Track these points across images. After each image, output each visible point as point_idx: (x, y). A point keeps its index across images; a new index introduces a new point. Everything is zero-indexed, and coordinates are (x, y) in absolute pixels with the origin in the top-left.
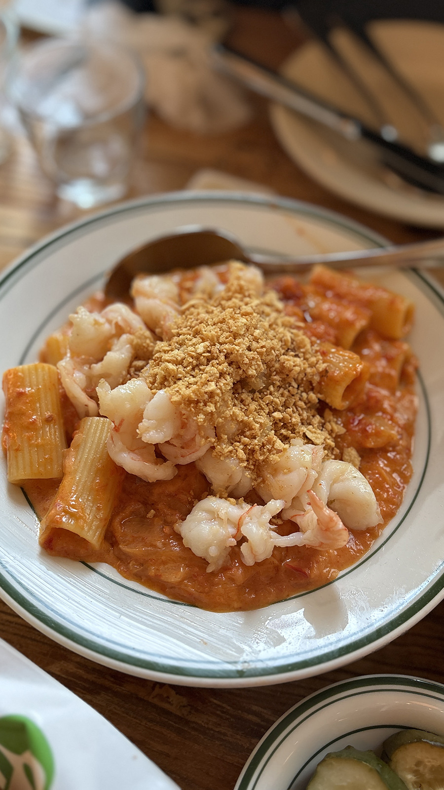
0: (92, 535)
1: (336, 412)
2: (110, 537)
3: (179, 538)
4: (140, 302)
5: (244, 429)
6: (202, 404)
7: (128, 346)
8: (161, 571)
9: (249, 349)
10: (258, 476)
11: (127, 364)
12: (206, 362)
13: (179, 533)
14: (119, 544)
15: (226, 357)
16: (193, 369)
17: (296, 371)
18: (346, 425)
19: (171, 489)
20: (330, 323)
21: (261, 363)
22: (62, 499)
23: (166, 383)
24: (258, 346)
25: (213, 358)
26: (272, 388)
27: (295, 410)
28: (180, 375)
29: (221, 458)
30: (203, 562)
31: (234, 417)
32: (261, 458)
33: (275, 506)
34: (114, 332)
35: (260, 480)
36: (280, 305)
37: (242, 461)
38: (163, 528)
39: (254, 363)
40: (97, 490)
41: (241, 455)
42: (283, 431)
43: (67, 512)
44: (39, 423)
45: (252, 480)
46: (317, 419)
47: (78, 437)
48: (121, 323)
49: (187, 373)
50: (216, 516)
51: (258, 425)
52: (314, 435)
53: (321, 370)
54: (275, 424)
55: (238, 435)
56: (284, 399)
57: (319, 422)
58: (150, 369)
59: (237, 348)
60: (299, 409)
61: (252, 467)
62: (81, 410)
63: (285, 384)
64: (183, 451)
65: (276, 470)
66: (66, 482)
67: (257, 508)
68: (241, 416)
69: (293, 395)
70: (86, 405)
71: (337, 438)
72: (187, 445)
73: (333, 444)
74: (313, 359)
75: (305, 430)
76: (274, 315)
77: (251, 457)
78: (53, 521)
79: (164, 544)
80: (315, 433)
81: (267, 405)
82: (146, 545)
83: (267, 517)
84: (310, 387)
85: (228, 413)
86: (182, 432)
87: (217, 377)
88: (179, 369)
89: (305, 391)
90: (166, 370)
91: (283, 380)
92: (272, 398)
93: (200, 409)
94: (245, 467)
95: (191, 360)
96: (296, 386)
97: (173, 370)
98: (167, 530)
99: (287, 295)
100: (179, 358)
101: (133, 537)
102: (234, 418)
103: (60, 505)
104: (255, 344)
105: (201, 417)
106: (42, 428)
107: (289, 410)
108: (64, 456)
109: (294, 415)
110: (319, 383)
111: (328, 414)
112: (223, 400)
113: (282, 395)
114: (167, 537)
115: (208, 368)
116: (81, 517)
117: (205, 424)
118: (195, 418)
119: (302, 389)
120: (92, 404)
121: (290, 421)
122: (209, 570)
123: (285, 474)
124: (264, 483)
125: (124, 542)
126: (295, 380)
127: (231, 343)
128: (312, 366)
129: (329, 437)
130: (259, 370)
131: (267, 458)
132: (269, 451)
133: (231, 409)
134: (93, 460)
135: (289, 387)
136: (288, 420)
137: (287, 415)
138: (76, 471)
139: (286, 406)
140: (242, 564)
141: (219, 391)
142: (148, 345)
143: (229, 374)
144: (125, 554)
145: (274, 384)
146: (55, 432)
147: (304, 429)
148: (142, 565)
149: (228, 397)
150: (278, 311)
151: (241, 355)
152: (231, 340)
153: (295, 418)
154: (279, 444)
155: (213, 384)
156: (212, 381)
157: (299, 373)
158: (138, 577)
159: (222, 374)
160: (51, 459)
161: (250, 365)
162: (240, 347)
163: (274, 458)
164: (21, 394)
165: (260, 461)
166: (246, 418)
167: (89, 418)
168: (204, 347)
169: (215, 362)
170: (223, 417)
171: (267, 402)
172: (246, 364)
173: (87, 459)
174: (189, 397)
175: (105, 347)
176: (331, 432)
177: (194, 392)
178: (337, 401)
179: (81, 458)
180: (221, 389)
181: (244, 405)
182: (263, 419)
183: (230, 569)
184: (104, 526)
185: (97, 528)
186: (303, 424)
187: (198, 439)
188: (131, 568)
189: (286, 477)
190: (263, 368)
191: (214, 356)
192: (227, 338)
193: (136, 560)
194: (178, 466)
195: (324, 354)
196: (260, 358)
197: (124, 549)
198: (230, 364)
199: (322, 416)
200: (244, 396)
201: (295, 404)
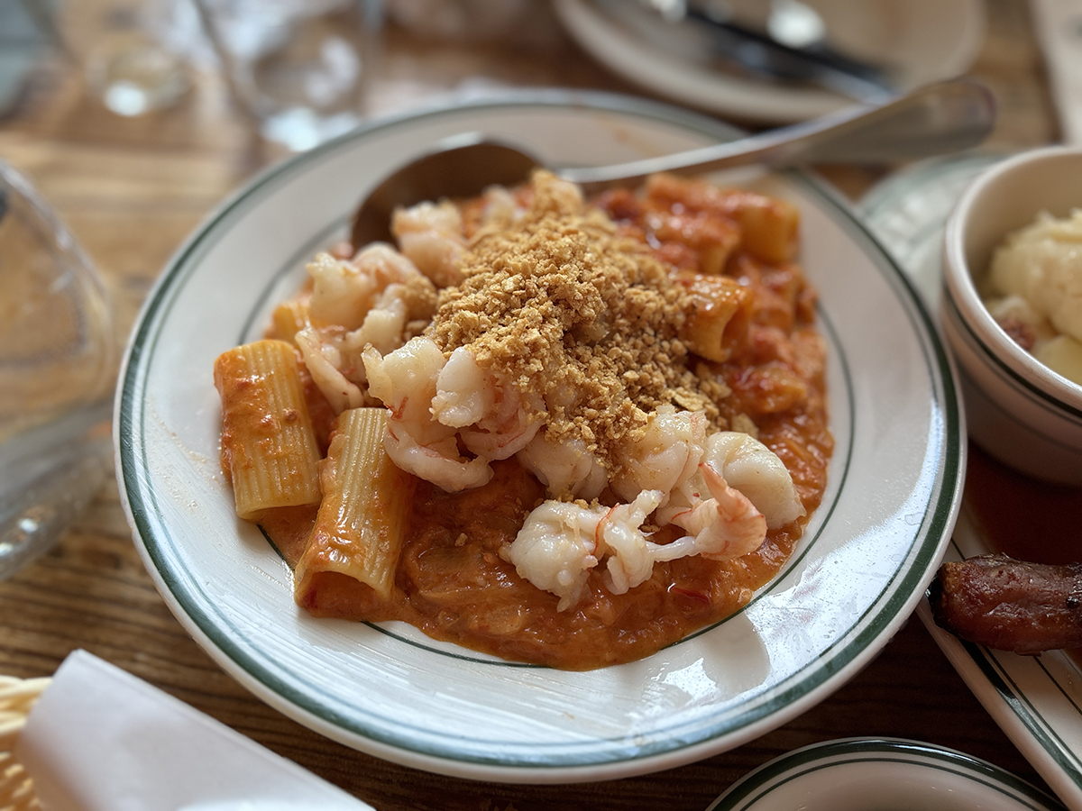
0: (376, 576)
1: (714, 366)
2: (403, 581)
3: (509, 568)
4: (408, 240)
5: (587, 396)
6: (522, 361)
7: (398, 301)
8: (488, 620)
9: (580, 280)
10: (616, 464)
11: (400, 327)
12: (519, 303)
13: (508, 560)
14: (418, 590)
15: (550, 291)
16: (502, 316)
17: (650, 309)
18: (731, 383)
19: (487, 500)
20: (687, 243)
21: (600, 299)
22: (325, 529)
23: (463, 341)
24: (593, 274)
25: (530, 296)
26: (618, 338)
27: (656, 367)
28: (484, 326)
29: (561, 441)
30: (551, 598)
31: (570, 379)
32: (617, 436)
33: (649, 499)
34: (374, 284)
35: (618, 469)
36: (612, 226)
37: (588, 441)
38: (482, 556)
39: (590, 298)
40: (377, 511)
41: (587, 434)
42: (642, 398)
43: (334, 546)
44: (277, 426)
45: (607, 470)
46: (688, 378)
47: (337, 439)
48: (384, 270)
49: (494, 321)
50: (562, 526)
51: (607, 389)
52: (687, 399)
53: (685, 305)
54: (629, 389)
55: (578, 407)
56: (637, 352)
57: (692, 382)
58: (438, 326)
59: (564, 277)
60: (662, 364)
61: (605, 451)
62: (337, 402)
63: (636, 331)
64: (500, 437)
65: (640, 451)
66: (327, 505)
67: (620, 509)
68: (581, 377)
69: (649, 346)
70: (344, 394)
71: (720, 402)
72: (507, 427)
73: (716, 411)
74: (672, 292)
75: (674, 393)
76: (605, 239)
77: (602, 437)
78: (317, 561)
79: (487, 579)
80: (688, 397)
81: (614, 360)
82: (460, 585)
83: (639, 517)
84: (671, 331)
85: (562, 372)
86: (497, 408)
87: (539, 322)
88: (482, 317)
89: (665, 339)
90: (463, 320)
91: (633, 325)
92: (621, 351)
93: (520, 370)
94: (595, 452)
95: (497, 302)
96: (652, 333)
97: (473, 319)
98: (489, 558)
99: (619, 213)
100: (480, 302)
101: (438, 575)
102: (571, 381)
103: (323, 538)
104: (587, 274)
105: (524, 380)
106: (281, 431)
107: (648, 366)
108: (319, 470)
109: (655, 373)
110: (685, 325)
111: (701, 368)
112: (552, 354)
113: (634, 346)
114: (490, 568)
115: (525, 311)
116: (356, 552)
117: (531, 391)
118: (514, 383)
119: (661, 336)
120: (353, 390)
121: (651, 382)
122: (562, 607)
123: (656, 453)
124: (625, 474)
125: (425, 585)
126: (651, 325)
127: (553, 272)
128: (670, 302)
129: (709, 401)
130: (598, 309)
131: (625, 435)
132: (628, 425)
133: (565, 368)
134: (366, 468)
135: (642, 334)
136: (648, 380)
137: (646, 374)
138: (341, 487)
139: (641, 361)
140: (609, 595)
141: (545, 341)
142: (428, 297)
143: (556, 318)
144: (430, 603)
145: (620, 332)
146: (302, 436)
147: (672, 392)
148: (456, 615)
149: (559, 349)
150: (611, 234)
151: (571, 287)
152: (552, 268)
153: (657, 378)
154: (640, 414)
155: (535, 331)
156: (533, 328)
157: (654, 313)
158: (452, 635)
159: (546, 318)
160: (300, 476)
161: (585, 301)
162: (568, 275)
163: (635, 433)
164: (246, 386)
165: (616, 442)
166: (588, 380)
167: (349, 411)
168: (514, 282)
169: (533, 301)
170: (555, 379)
171: (615, 357)
172: (579, 301)
173: (356, 468)
174: (504, 352)
175: (364, 305)
176: (711, 395)
177: (509, 345)
178: (715, 349)
179: (346, 469)
180: (548, 340)
181: (583, 363)
182: (612, 380)
183: (592, 604)
184: (394, 563)
185: (383, 566)
186: (668, 387)
187: (521, 415)
188: (441, 623)
189: (658, 457)
190: (604, 305)
191: (531, 293)
192: (545, 267)
193: (448, 610)
194: (494, 464)
195: (687, 284)
196: (597, 292)
197: (427, 595)
198: (556, 303)
199: (695, 373)
200: (580, 350)
201: (654, 359)
